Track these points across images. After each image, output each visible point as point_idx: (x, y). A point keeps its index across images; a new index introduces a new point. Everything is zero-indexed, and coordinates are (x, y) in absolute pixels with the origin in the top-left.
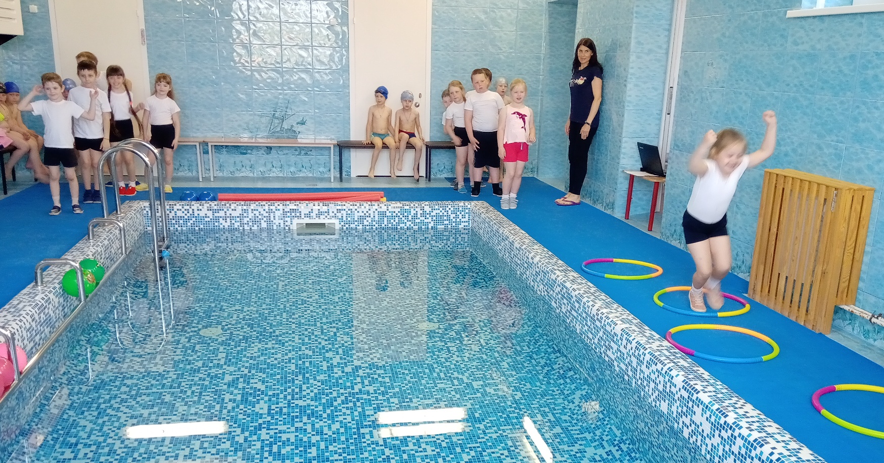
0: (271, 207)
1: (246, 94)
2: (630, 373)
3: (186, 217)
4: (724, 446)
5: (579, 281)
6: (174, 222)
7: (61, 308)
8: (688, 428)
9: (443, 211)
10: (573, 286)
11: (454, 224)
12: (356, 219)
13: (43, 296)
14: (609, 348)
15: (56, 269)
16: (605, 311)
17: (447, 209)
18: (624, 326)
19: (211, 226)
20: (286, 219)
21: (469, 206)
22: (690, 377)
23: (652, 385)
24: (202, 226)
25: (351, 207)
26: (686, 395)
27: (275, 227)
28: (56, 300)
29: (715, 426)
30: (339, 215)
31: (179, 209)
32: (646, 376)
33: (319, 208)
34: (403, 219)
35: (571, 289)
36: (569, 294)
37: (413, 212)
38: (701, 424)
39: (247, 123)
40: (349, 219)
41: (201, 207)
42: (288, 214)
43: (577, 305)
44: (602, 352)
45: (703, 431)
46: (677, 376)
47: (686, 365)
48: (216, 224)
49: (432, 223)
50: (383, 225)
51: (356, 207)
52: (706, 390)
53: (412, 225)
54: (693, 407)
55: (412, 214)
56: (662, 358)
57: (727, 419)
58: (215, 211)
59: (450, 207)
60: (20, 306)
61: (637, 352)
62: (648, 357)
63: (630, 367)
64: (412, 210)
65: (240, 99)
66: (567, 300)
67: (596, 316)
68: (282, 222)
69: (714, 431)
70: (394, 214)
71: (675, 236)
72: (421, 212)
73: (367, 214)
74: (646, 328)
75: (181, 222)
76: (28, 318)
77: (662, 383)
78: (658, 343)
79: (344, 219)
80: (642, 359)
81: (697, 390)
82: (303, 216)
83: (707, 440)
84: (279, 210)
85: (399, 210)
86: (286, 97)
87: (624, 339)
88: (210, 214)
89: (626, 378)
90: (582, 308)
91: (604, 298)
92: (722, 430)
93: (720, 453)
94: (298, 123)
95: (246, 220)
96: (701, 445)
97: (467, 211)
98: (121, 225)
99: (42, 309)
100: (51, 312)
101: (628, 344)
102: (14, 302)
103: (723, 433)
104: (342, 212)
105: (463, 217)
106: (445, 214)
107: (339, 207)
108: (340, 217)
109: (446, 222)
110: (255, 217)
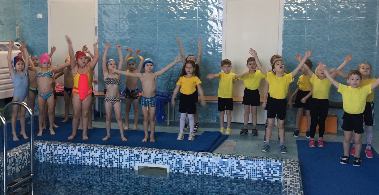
0: (121, 152)
9: (257, 166)
11: (266, 178)
12: (183, 166)
17: (260, 165)
20: (131, 162)
21: (280, 164)
25: (180, 156)
27: (123, 167)
30: (170, 162)
31: (60, 149)
33: (156, 155)
34: (222, 169)
42: (133, 158)
48: (83, 162)
49: (247, 175)
50: (205, 173)
51: (184, 157)
53: (229, 175)
55: (230, 166)
59: (262, 163)
64: (230, 162)
68: (128, 164)
70: (214, 165)
72: (237, 165)
73: (192, 163)
75: (61, 158)
79: (174, 165)
82: (143, 160)
84: (126, 154)
85: (219, 161)
95: (103, 160)
97: (278, 168)
104: (173, 160)
105: (275, 172)
106: (258, 168)
107: (171, 156)
108: (171, 164)
109: (258, 176)
110: (109, 158)
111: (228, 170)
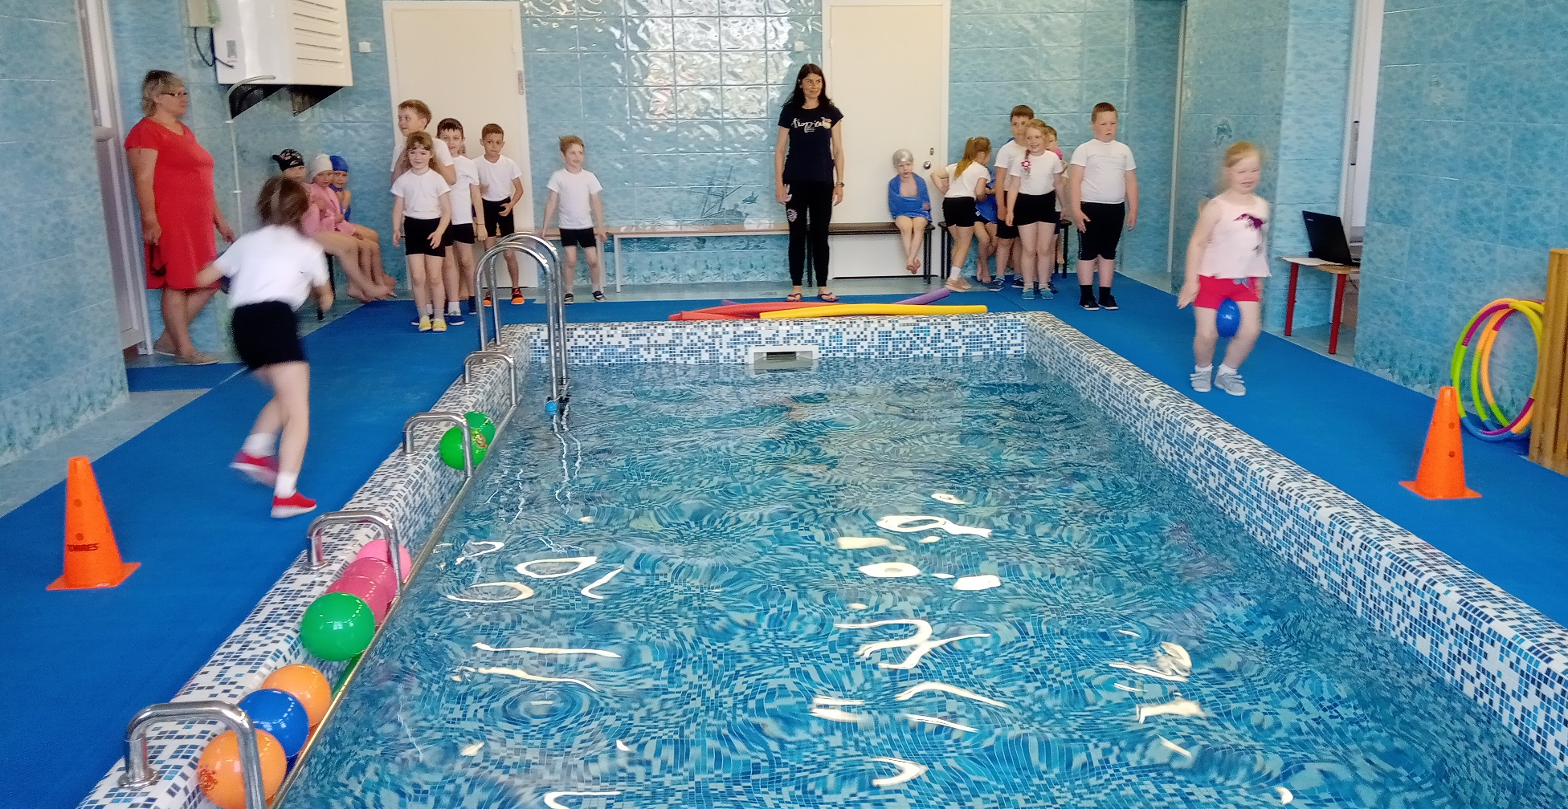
0: (716, 329)
1: (670, 161)
2: (1351, 589)
3: (591, 347)
4: (1548, 710)
5: (1237, 437)
6: (573, 354)
7: (437, 487)
8: (1472, 680)
9: (981, 329)
10: (1230, 446)
11: (998, 349)
12: (845, 344)
13: (416, 468)
14: (1307, 546)
15: (427, 428)
16: (1293, 485)
17: (988, 325)
18: (1334, 510)
19: (627, 360)
20: (739, 347)
21: (1022, 321)
22: (1471, 594)
23: (1397, 609)
24: (613, 361)
25: (837, 326)
26: (1466, 625)
27: (721, 360)
28: (433, 474)
29: (1528, 677)
30: (819, 338)
31: (581, 335)
32: (1384, 593)
33: (788, 328)
34: (918, 342)
35: (1225, 450)
36: (1222, 458)
37: (933, 331)
38: (1499, 674)
39: (670, 204)
40: (834, 344)
41: (612, 332)
42: (742, 339)
43: (1239, 476)
44: (1292, 553)
45: (1503, 685)
46: (1447, 592)
47: (1459, 574)
48: (635, 357)
49: (964, 347)
50: (886, 353)
51: (844, 326)
52: (1504, 616)
53: (932, 352)
54: (1481, 644)
55: (932, 335)
56: (1415, 564)
57: (1551, 665)
58: (633, 337)
59: (991, 321)
60: (388, 483)
61: (1364, 553)
62: (1386, 562)
63: (1350, 580)
64: (932, 327)
65: (660, 169)
66: (1218, 467)
67: (1278, 495)
68: (732, 351)
69: (1527, 686)
70: (904, 335)
71: (1381, 362)
72: (946, 330)
73: (862, 337)
74: (1373, 512)
75: (584, 354)
76: (401, 500)
77: (1418, 605)
78: (1399, 539)
79: (827, 345)
80: (1374, 564)
81: (1487, 616)
82: (763, 342)
83: (1513, 701)
84: (728, 333)
85: (911, 328)
86: (728, 162)
87: (1337, 531)
88: (625, 341)
89: (1343, 597)
90: (1249, 480)
91: (1288, 464)
92: (1543, 684)
93: (1541, 723)
94: (745, 201)
95: (678, 350)
96: (1501, 710)
97: (1019, 328)
98: (511, 361)
99: (417, 487)
100: (427, 493)
101: (1346, 540)
102: (378, 477)
103: (1545, 689)
104: (823, 334)
105: (1014, 337)
106: (985, 333)
107: (819, 327)
108: (820, 342)
109: (985, 346)
110: (693, 344)
111: (929, 340)
